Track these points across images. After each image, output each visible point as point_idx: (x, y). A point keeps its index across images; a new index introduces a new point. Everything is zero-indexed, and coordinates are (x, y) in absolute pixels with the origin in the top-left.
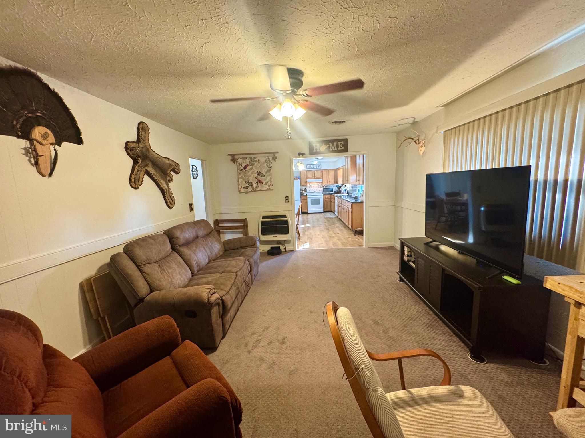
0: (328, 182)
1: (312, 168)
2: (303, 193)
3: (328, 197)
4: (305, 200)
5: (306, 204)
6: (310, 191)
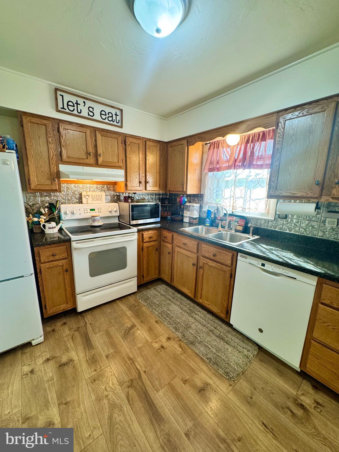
1: (84, 113)
2: (44, 226)
3: (151, 235)
4: (60, 263)
5: (67, 277)
6: (73, 213)
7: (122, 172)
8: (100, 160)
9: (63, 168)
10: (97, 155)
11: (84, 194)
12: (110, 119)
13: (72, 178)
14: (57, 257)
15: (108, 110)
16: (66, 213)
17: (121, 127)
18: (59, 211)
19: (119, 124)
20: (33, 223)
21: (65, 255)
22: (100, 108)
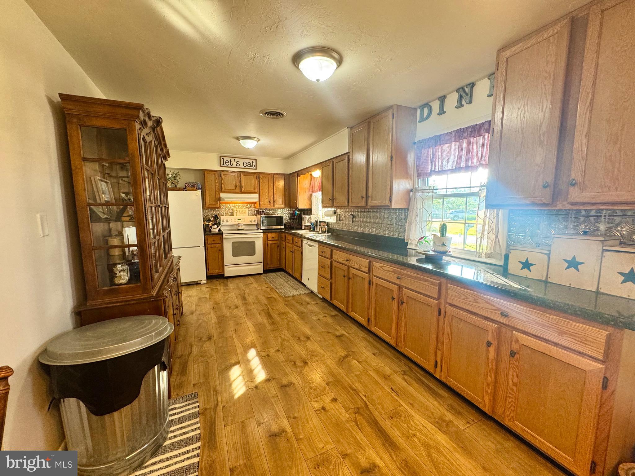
0: (272, 202)
1: (234, 165)
2: (211, 227)
3: (273, 236)
4: (217, 245)
5: (220, 254)
6: (227, 221)
7: (257, 196)
8: (243, 189)
9: (222, 195)
10: (241, 187)
11: (235, 210)
12: (249, 166)
13: (226, 200)
14: (216, 242)
15: (247, 161)
16: (223, 221)
17: (256, 169)
18: (220, 220)
19: (254, 168)
20: (206, 225)
21: (219, 242)
22: (243, 161)
